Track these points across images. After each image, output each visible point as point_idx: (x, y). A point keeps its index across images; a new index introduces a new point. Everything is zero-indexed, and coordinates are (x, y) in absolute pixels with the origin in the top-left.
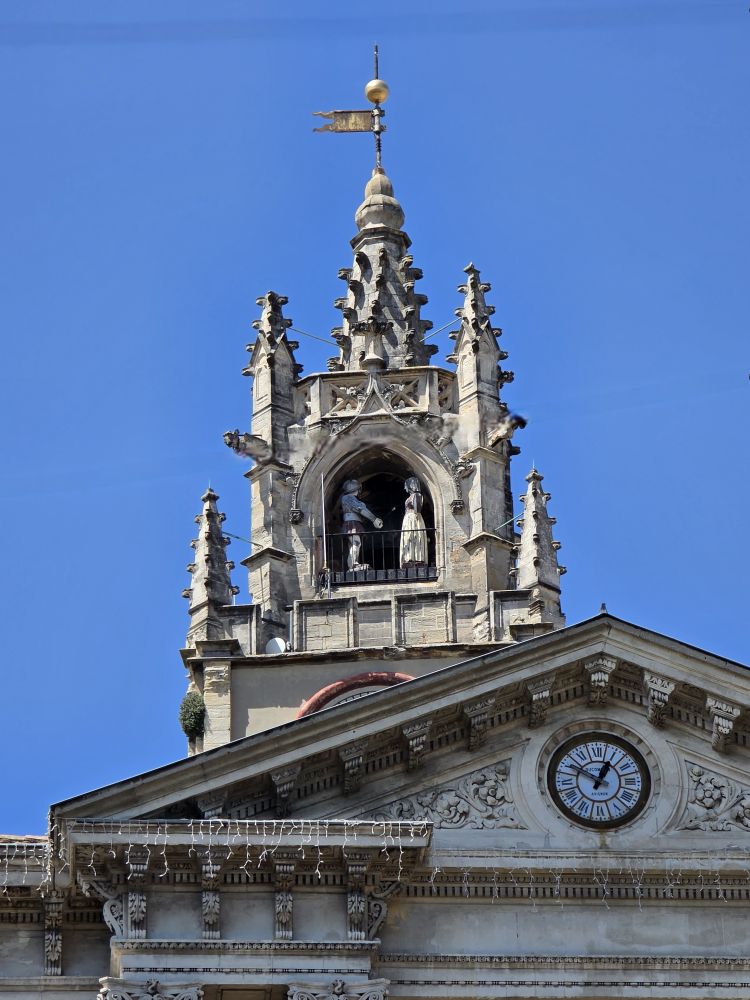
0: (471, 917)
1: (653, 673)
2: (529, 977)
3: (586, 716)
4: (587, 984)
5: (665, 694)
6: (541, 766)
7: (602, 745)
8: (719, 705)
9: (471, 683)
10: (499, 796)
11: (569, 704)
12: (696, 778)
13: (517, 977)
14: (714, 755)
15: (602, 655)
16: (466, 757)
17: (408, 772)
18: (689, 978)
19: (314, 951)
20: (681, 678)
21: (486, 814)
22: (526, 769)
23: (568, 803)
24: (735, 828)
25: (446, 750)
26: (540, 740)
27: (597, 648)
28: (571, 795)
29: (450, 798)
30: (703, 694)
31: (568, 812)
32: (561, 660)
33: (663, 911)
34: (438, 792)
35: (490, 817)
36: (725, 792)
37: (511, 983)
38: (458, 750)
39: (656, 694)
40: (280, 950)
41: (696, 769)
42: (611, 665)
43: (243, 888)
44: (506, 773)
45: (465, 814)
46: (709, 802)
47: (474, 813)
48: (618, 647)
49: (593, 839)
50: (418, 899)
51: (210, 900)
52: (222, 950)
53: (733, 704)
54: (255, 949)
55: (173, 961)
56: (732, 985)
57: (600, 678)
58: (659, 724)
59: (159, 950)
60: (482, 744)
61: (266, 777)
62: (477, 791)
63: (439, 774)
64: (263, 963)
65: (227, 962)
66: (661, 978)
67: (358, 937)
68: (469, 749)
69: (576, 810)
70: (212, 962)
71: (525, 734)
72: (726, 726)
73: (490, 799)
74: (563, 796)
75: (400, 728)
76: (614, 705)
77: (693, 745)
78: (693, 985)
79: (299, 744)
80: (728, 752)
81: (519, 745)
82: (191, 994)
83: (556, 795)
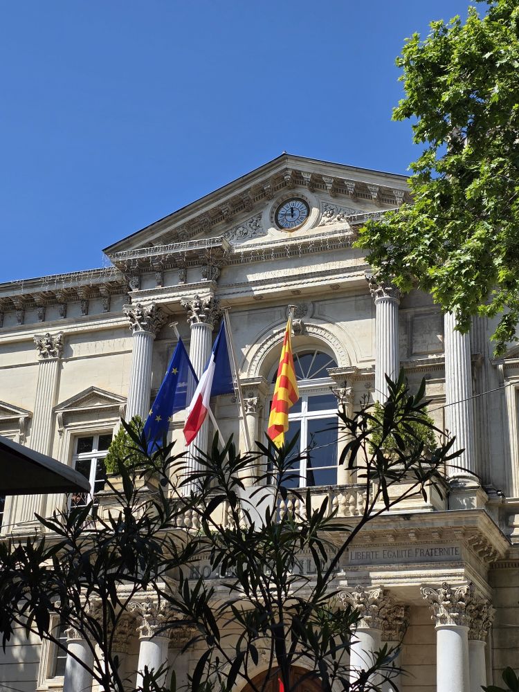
1: (304, 172)
2: (267, 286)
4: (286, 286)
6: (273, 213)
7: (294, 202)
8: (326, 179)
9: (241, 187)
10: (258, 224)
11: (282, 189)
12: (325, 207)
13: (263, 287)
15: (287, 169)
22: (266, 215)
25: (240, 212)
26: (271, 204)
27: (284, 167)
28: (283, 221)
29: (241, 229)
30: (321, 176)
31: (281, 227)
32: (272, 173)
35: (254, 233)
36: (335, 211)
38: (244, 212)
39: (307, 179)
40: (180, 288)
41: (325, 204)
42: (290, 172)
43: (171, 270)
44: (260, 217)
45: (246, 234)
47: (249, 233)
48: (291, 165)
49: (288, 235)
50: (232, 266)
51: (159, 275)
52: (162, 292)
53: (330, 178)
55: (148, 297)
56: (336, 278)
57: (288, 177)
58: (311, 191)
59: (143, 294)
60: (251, 209)
62: (250, 225)
63: (238, 221)
64: (175, 294)
65: (164, 295)
68: (248, 211)
69: (284, 226)
70: (159, 296)
71: (266, 202)
72: (330, 186)
73: (254, 227)
74: (280, 222)
75: (217, 207)
77: (323, 196)
78: (322, 280)
79: (183, 218)
80: (335, 197)
81: (264, 206)
82: (151, 307)
83: (277, 222)
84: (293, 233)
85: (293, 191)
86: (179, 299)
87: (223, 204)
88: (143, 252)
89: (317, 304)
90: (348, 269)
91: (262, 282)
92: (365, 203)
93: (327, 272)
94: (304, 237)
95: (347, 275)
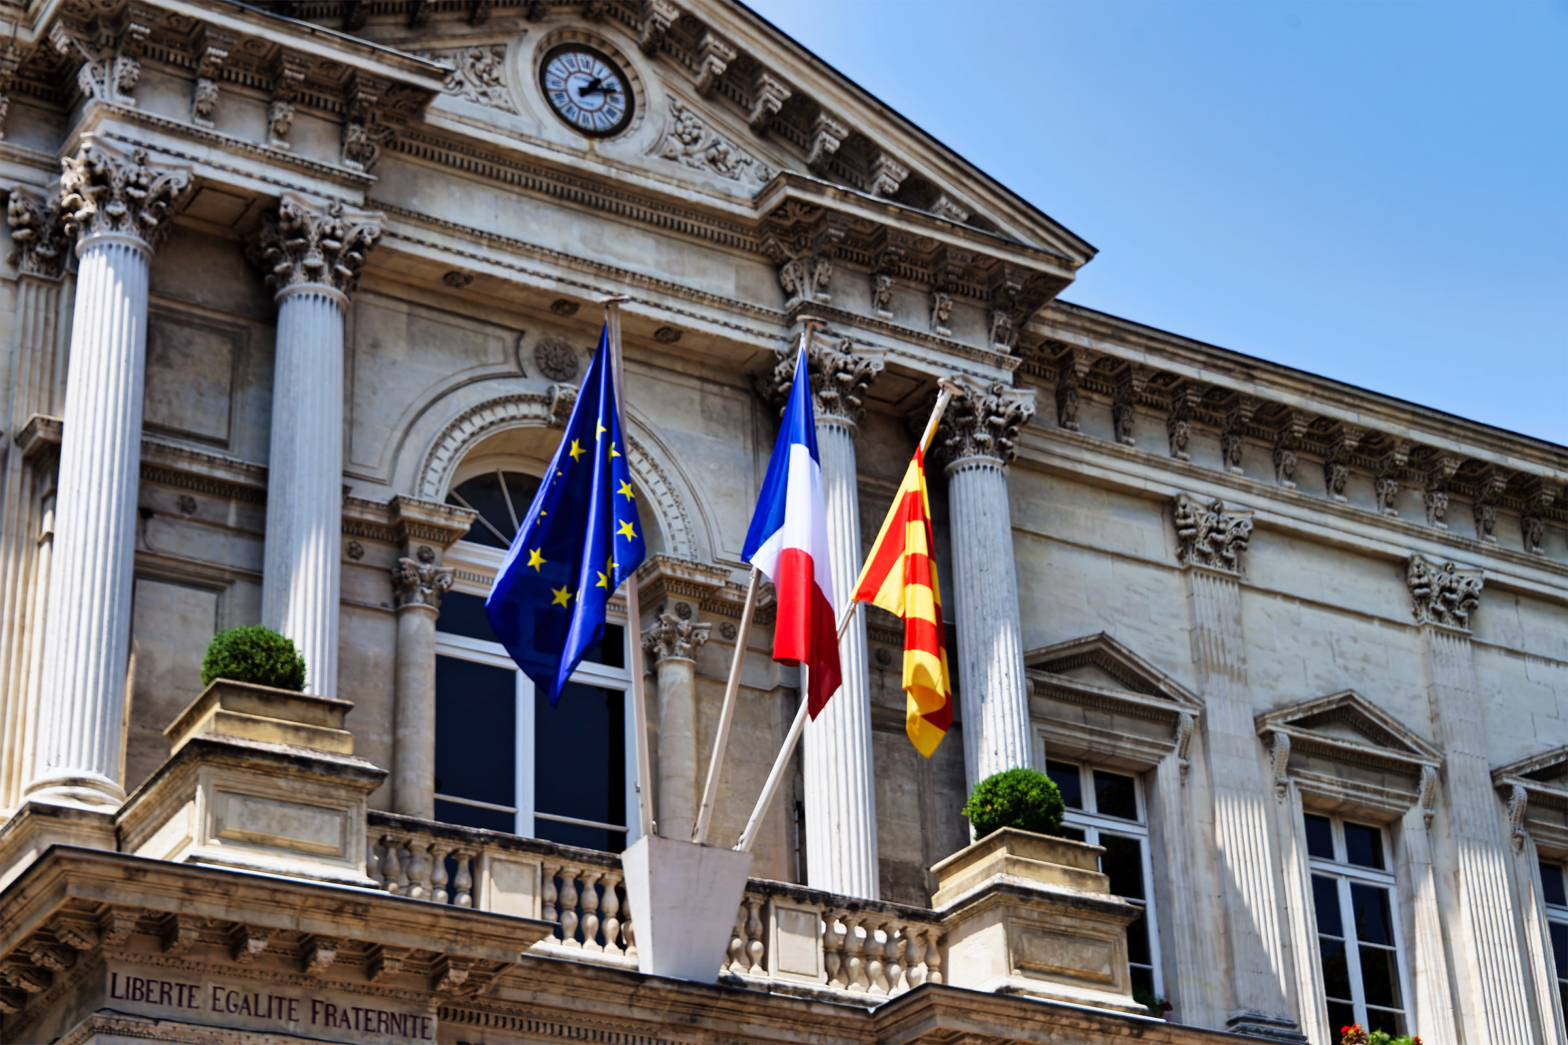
0: (453, 188)
2: (507, 259)
3: (581, 25)
4: (560, 280)
5: (667, 19)
6: (535, 61)
7: (590, 59)
8: (717, 43)
10: (495, 74)
11: (567, 8)
12: (676, 113)
13: (494, 256)
14: (695, 97)
16: (466, 30)
18: (654, 298)
19: (311, 171)
20: (688, 6)
21: (480, 90)
22: (521, 59)
23: (557, 103)
24: (709, 169)
25: (448, 16)
26: (536, 35)
28: (560, 96)
30: (702, 28)
31: (557, 111)
33: (633, 231)
34: (440, 55)
35: (484, 94)
36: (703, 134)
37: (487, 260)
38: (459, 20)
39: (659, 18)
40: (273, 159)
41: (677, 105)
44: (500, 56)
45: (460, 83)
46: (687, 138)
47: (468, 87)
50: (403, 156)
51: (207, 88)
52: (213, 143)
53: (731, 45)
54: (247, 151)
55: (161, 141)
56: (692, 315)
59: (146, 123)
60: (482, 21)
63: (439, 37)
64: (256, 168)
65: (217, 156)
67: (353, 168)
68: (471, 21)
69: (563, 111)
70: (202, 152)
71: (523, 24)
72: (717, 67)
73: (485, 77)
74: (552, 95)
76: (607, 23)
77: (677, 82)
78: (657, 306)
80: (711, 99)
81: (517, 33)
82: (182, 177)
83: (546, 92)
84: (597, 144)
85: (591, 26)
86: (274, 191)
90: (726, 304)
91: (494, 241)
92: (782, 149)
93: (674, 290)
94: (633, 169)
95: (722, 317)
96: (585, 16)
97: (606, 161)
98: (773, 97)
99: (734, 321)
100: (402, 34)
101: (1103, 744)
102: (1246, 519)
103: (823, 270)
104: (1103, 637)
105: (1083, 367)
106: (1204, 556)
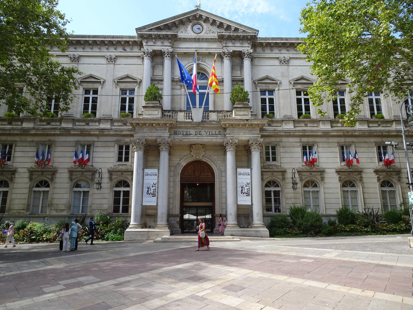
0: (182, 43)
1: (203, 16)
2: (189, 50)
3: (196, 21)
6: (191, 27)
7: (198, 25)
9: (183, 16)
10: (186, 30)
12: (208, 28)
14: (210, 26)
16: (183, 26)
17: (176, 27)
18: (207, 50)
19: (165, 46)
20: (206, 16)
22: (189, 27)
24: (212, 34)
26: (191, 24)
27: (197, 13)
29: (181, 30)
30: (209, 18)
31: (194, 32)
32: (193, 14)
33: (204, 43)
34: (180, 30)
36: (211, 30)
37: (187, 50)
39: (204, 18)
40: (161, 46)
42: (199, 15)
44: (187, 28)
46: (209, 31)
47: (184, 32)
48: (200, 13)
49: (197, 35)
50: (177, 42)
51: (154, 40)
52: (155, 46)
53: (212, 19)
54: (159, 46)
55: (150, 47)
56: (211, 50)
57: (197, 16)
58: (204, 22)
59: (148, 46)
60: (185, 24)
61: (160, 26)
62: (184, 30)
63: (180, 28)
64: (160, 47)
65: (156, 47)
66: (203, 50)
67: (170, 44)
68: (183, 25)
70: (154, 47)
72: (211, 22)
75: (175, 21)
77: (208, 25)
79: (163, 23)
80: (212, 25)
81: (189, 25)
82: (152, 50)
83: (193, 30)
84: (198, 34)
85: (198, 21)
86: (161, 49)
87: (176, 21)
88: (150, 32)
89: (203, 58)
90: (215, 48)
91: (187, 48)
92: (221, 29)
93: (209, 48)
94: (202, 36)
95: (215, 50)
96: (197, 20)
97: (199, 36)
98: (218, 23)
99: (216, 50)
100: (176, 28)
101: (267, 88)
102: (289, 58)
103: (225, 41)
104: (267, 76)
105: (264, 44)
106: (283, 63)
